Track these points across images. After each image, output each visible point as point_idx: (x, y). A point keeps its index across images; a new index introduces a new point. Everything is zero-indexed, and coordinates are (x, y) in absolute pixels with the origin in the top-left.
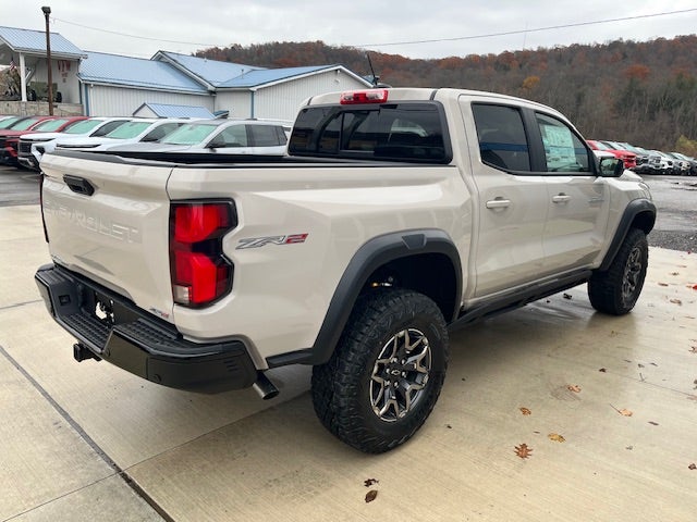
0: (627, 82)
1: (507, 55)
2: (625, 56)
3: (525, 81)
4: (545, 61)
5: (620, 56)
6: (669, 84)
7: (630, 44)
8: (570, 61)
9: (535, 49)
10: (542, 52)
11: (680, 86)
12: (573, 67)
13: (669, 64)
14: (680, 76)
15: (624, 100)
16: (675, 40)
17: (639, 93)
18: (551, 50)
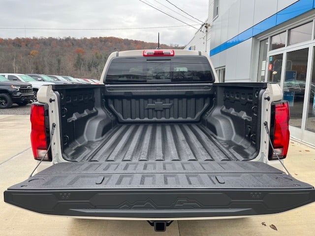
0: (77, 56)
1: (18, 40)
2: (73, 45)
3: (31, 52)
4: (39, 44)
5: (71, 44)
6: (93, 56)
7: (74, 40)
8: (50, 45)
9: (32, 38)
10: (35, 40)
11: (97, 57)
12: (52, 47)
13: (91, 48)
14: (97, 54)
15: (77, 62)
16: (91, 39)
17: (83, 60)
18: (40, 39)
